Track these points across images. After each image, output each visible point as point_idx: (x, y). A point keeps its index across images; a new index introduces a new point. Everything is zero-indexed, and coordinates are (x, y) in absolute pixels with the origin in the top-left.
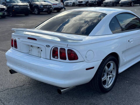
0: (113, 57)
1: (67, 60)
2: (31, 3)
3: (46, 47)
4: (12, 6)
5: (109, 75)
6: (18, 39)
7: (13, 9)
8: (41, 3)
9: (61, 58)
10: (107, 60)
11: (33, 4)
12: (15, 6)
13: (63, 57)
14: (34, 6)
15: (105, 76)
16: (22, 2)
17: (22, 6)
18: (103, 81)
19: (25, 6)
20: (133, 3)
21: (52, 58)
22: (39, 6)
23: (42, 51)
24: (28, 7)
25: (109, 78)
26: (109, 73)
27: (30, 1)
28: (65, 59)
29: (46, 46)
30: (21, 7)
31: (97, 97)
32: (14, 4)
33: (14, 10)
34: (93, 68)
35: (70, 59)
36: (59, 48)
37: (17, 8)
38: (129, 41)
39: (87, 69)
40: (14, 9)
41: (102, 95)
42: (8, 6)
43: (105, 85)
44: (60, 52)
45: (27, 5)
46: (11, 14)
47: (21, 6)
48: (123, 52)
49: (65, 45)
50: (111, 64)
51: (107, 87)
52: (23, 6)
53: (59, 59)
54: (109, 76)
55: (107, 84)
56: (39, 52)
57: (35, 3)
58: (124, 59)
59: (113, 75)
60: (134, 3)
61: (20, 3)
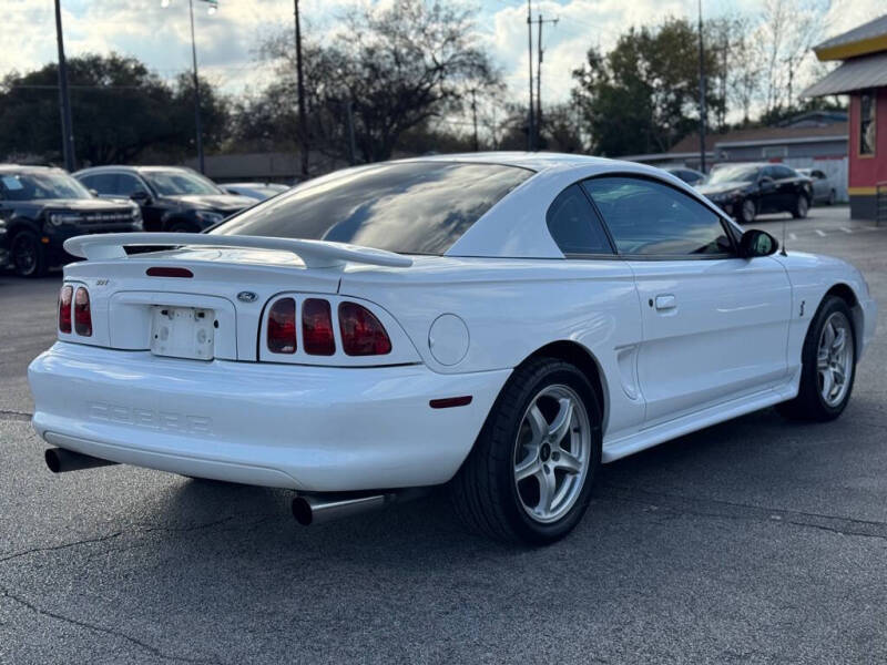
0: (569, 367)
1: (340, 356)
2: (153, 200)
3: (239, 304)
4: (39, 212)
5: (556, 457)
6: (99, 283)
7: (45, 235)
8: (212, 202)
9: (311, 348)
10: (538, 374)
11: (162, 204)
12: (53, 218)
13: (319, 344)
14: (167, 215)
15: (531, 455)
16: (96, 196)
17: (99, 218)
18: (519, 478)
19: (113, 217)
20: (750, 205)
21: (266, 354)
22: (199, 214)
23: (216, 324)
24: (131, 220)
25: (552, 474)
26: (553, 450)
27: (150, 192)
28: (330, 350)
29: (239, 296)
30: (90, 218)
31: (496, 562)
32: (50, 203)
33: (46, 240)
34: (466, 401)
35: (353, 348)
36: (300, 301)
37: (64, 224)
38: (651, 303)
39: (436, 404)
40: (51, 231)
41: (520, 554)
42: (14, 216)
43: (537, 510)
44: (305, 326)
45: (128, 211)
46: (29, 260)
47: (92, 212)
48: (625, 353)
49: (329, 282)
50: (561, 401)
51: (544, 516)
52: (106, 218)
53: (301, 355)
54: (552, 465)
55: (543, 502)
56: (202, 337)
57: (174, 198)
58: (630, 388)
59: (574, 460)
60: (756, 207)
61: (83, 198)
